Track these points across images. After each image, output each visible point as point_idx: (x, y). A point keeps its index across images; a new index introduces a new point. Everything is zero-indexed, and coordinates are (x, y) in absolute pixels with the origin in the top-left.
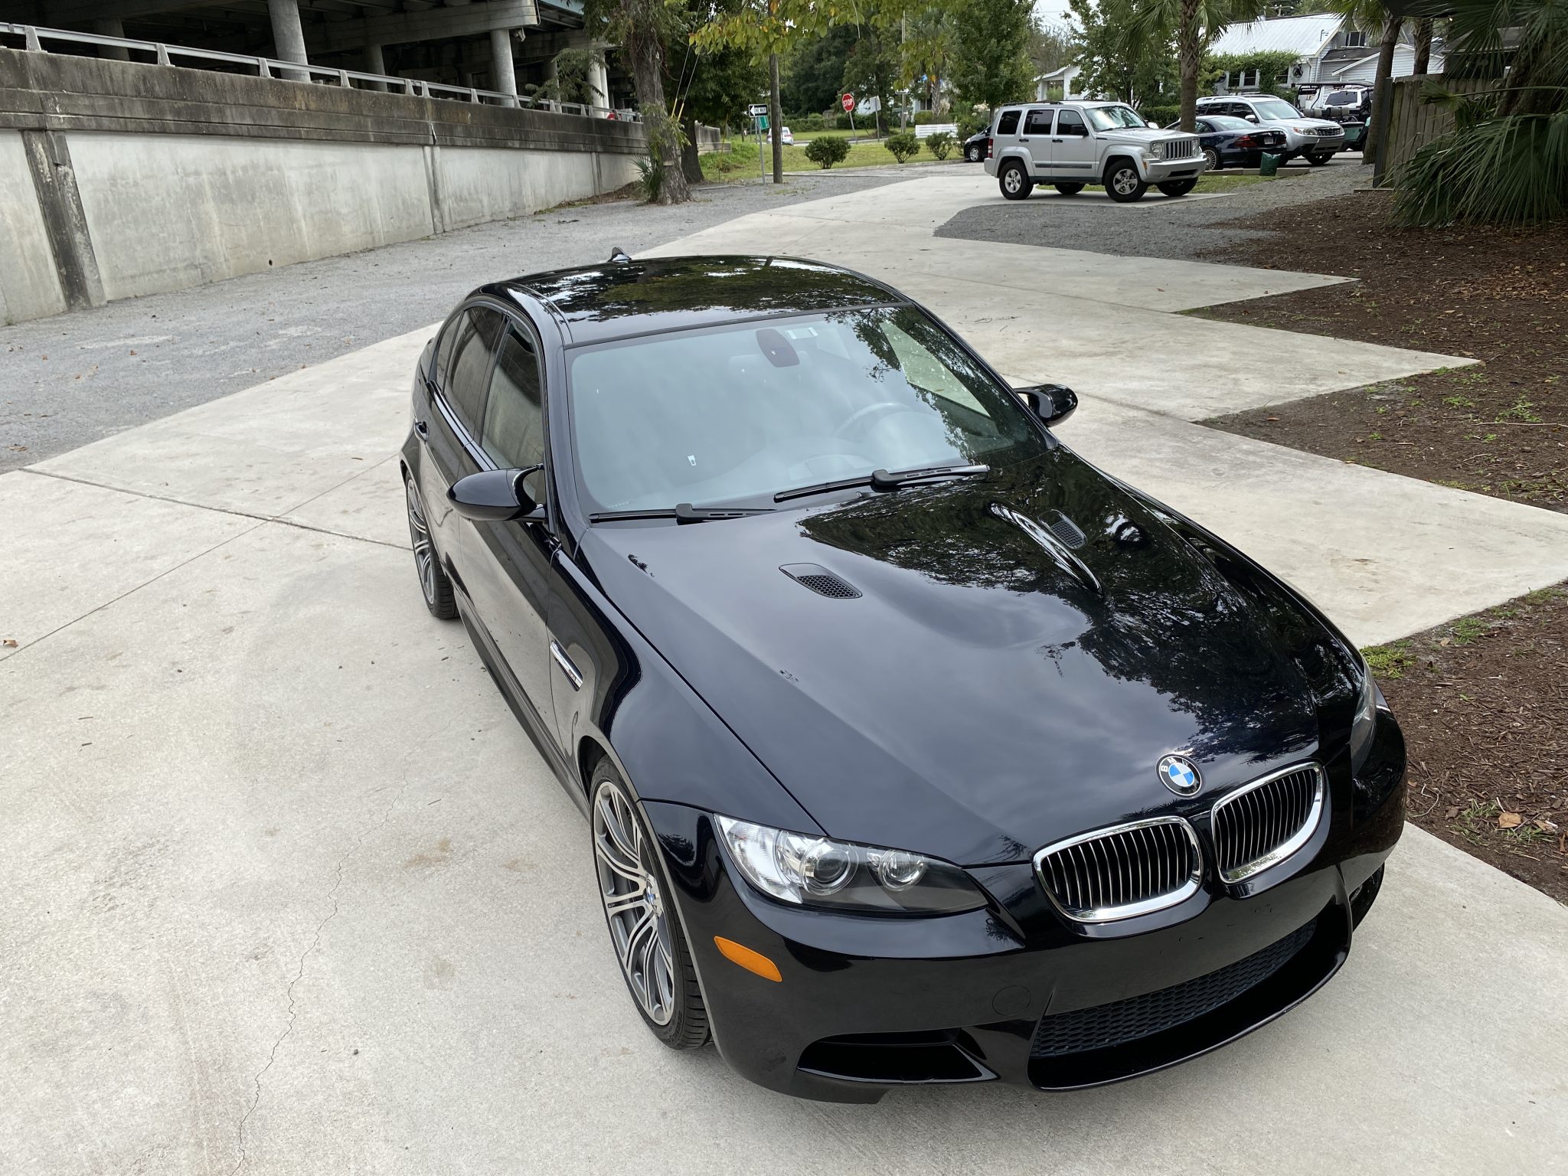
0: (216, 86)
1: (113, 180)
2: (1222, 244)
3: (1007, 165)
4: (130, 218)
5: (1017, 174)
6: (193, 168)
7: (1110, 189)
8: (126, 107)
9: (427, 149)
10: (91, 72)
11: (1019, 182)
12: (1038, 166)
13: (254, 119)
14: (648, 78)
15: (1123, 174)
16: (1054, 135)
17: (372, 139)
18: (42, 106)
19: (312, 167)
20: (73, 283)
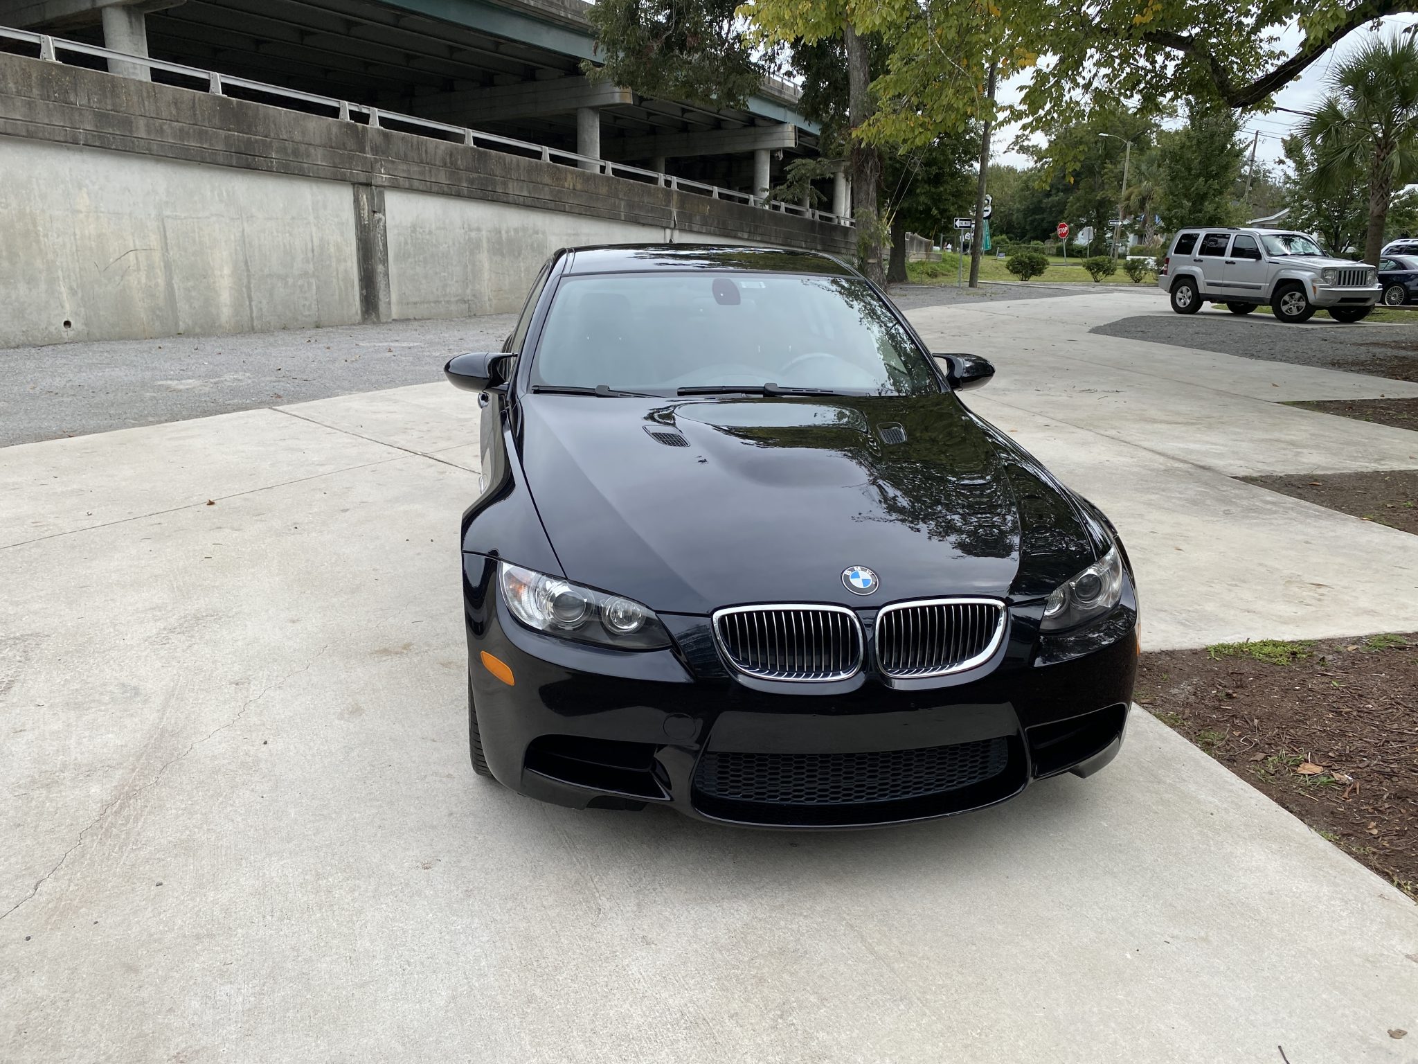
0: (505, 164)
1: (414, 228)
2: (1363, 358)
3: (1182, 281)
4: (421, 258)
5: (1188, 291)
6: (476, 225)
7: (1277, 311)
8: (433, 173)
9: (668, 231)
10: (412, 146)
11: (1189, 298)
12: (1209, 284)
13: (530, 193)
14: (865, 188)
15: (1291, 296)
16: (1227, 257)
17: (623, 218)
18: (372, 167)
19: (569, 235)
20: (370, 303)
